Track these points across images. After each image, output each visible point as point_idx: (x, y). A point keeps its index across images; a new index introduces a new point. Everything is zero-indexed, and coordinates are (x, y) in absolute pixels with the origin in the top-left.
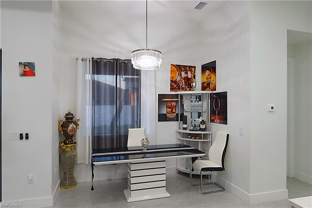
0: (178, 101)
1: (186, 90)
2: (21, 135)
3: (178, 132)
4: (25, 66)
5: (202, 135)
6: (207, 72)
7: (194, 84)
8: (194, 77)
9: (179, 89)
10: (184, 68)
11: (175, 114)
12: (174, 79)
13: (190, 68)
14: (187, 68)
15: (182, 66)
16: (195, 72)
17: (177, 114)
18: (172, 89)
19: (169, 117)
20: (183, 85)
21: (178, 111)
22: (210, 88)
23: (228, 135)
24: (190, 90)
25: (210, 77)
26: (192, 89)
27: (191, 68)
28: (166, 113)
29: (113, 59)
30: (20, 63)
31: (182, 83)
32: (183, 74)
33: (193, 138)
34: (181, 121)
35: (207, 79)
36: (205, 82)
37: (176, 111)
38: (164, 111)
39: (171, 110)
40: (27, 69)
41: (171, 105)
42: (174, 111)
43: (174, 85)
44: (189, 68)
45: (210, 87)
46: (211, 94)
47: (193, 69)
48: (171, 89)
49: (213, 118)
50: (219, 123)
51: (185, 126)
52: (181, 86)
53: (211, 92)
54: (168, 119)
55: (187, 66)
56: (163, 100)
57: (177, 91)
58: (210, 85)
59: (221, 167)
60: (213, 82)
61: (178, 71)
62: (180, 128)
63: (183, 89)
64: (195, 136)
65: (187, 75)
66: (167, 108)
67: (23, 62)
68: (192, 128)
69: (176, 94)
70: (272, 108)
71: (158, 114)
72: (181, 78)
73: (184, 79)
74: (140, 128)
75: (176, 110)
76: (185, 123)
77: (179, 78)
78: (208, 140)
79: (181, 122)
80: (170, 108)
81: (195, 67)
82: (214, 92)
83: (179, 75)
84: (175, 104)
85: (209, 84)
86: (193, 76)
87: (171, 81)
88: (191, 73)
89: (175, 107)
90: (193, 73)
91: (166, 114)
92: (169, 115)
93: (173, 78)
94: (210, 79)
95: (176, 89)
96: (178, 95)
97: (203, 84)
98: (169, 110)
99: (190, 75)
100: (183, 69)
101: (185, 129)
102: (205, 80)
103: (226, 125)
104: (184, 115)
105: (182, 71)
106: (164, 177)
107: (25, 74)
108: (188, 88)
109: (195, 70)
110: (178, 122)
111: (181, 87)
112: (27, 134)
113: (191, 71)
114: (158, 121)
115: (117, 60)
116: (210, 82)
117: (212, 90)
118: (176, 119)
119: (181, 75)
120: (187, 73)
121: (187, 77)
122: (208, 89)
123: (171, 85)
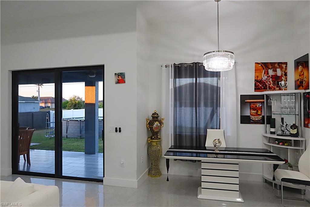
0: (264, 102)
1: (274, 89)
2: (116, 128)
3: (264, 136)
4: (118, 76)
5: (293, 142)
7: (283, 83)
8: (286, 75)
9: (265, 89)
10: (272, 66)
11: (261, 116)
12: (259, 78)
13: (280, 64)
14: (276, 65)
15: (269, 64)
16: (286, 69)
17: (263, 117)
18: (257, 89)
19: (253, 119)
20: (270, 85)
21: (265, 113)
22: (303, 87)
24: (280, 89)
25: (302, 73)
26: (282, 88)
27: (282, 65)
28: (249, 115)
29: (193, 63)
30: (115, 74)
31: (270, 82)
32: (271, 72)
33: (281, 144)
34: (267, 124)
35: (300, 76)
36: (298, 80)
37: (261, 113)
38: (247, 113)
39: (255, 112)
40: (120, 78)
41: (256, 107)
42: (259, 113)
43: (259, 85)
44: (278, 65)
45: (304, 85)
46: (304, 93)
47: (284, 66)
48: (255, 89)
49: (307, 123)
51: (273, 130)
52: (268, 85)
53: (303, 91)
54: (252, 121)
55: (275, 63)
57: (263, 91)
58: (303, 83)
60: (306, 80)
61: (264, 69)
62: (266, 132)
63: (270, 89)
64: (284, 142)
65: (276, 72)
66: (250, 109)
67: (117, 73)
68: (280, 132)
69: (262, 94)
71: (241, 116)
72: (268, 77)
73: (271, 78)
74: (219, 129)
75: (261, 111)
76: (273, 126)
77: (266, 77)
78: (300, 148)
79: (268, 126)
80: (254, 110)
81: (286, 63)
82: (307, 91)
83: (265, 73)
84: (261, 105)
85: (301, 82)
86: (284, 73)
87: (255, 80)
88: (281, 70)
89: (261, 109)
90: (284, 70)
92: (253, 117)
93: (257, 77)
94: (302, 77)
95: (262, 89)
96: (263, 95)
97: (296, 82)
98: (253, 111)
99: (279, 73)
100: (270, 67)
101: (272, 133)
102: (298, 78)
104: (272, 118)
105: (269, 69)
106: (237, 181)
107: (118, 82)
108: (277, 87)
109: (286, 67)
110: (264, 125)
111: (268, 87)
112: (120, 128)
113: (281, 68)
114: (240, 123)
115: (196, 63)
116: (303, 79)
117: (305, 89)
118: (262, 122)
119: (268, 74)
120: (275, 71)
121: (276, 75)
122: (301, 87)
123: (255, 84)
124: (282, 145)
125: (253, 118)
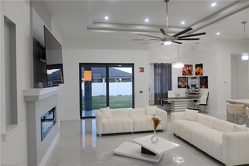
0: (186, 80)
2: (140, 91)
4: (141, 69)
6: (198, 68)
7: (193, 73)
8: (192, 69)
11: (184, 85)
12: (184, 71)
14: (189, 66)
16: (192, 67)
17: (185, 85)
18: (183, 75)
21: (186, 84)
22: (200, 74)
23: (208, 92)
24: (190, 75)
26: (191, 75)
27: (191, 66)
29: (161, 64)
30: (140, 68)
32: (188, 68)
35: (198, 70)
36: (197, 72)
38: (180, 84)
39: (183, 83)
40: (142, 70)
42: (184, 84)
43: (184, 73)
46: (200, 77)
47: (192, 66)
49: (201, 87)
50: (204, 88)
51: (189, 90)
53: (200, 76)
56: (180, 79)
59: (206, 104)
60: (201, 72)
62: (187, 91)
67: (141, 67)
68: (192, 91)
70: (225, 82)
71: (178, 85)
74: (172, 90)
76: (189, 89)
78: (200, 95)
79: (187, 88)
81: (192, 65)
84: (184, 81)
85: (199, 73)
87: (183, 71)
88: (191, 68)
89: (184, 82)
91: (181, 85)
96: (186, 77)
97: (196, 72)
99: (190, 69)
100: (187, 66)
102: (197, 71)
103: (207, 89)
104: (188, 85)
107: (141, 71)
110: (186, 88)
112: (142, 91)
113: (191, 67)
114: (178, 88)
115: (163, 64)
117: (201, 75)
118: (185, 87)
119: (187, 69)
120: (189, 68)
121: (189, 70)
122: (199, 74)
123: (183, 73)
124: (194, 95)
125: (182, 86)
